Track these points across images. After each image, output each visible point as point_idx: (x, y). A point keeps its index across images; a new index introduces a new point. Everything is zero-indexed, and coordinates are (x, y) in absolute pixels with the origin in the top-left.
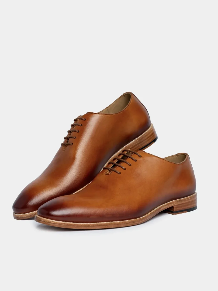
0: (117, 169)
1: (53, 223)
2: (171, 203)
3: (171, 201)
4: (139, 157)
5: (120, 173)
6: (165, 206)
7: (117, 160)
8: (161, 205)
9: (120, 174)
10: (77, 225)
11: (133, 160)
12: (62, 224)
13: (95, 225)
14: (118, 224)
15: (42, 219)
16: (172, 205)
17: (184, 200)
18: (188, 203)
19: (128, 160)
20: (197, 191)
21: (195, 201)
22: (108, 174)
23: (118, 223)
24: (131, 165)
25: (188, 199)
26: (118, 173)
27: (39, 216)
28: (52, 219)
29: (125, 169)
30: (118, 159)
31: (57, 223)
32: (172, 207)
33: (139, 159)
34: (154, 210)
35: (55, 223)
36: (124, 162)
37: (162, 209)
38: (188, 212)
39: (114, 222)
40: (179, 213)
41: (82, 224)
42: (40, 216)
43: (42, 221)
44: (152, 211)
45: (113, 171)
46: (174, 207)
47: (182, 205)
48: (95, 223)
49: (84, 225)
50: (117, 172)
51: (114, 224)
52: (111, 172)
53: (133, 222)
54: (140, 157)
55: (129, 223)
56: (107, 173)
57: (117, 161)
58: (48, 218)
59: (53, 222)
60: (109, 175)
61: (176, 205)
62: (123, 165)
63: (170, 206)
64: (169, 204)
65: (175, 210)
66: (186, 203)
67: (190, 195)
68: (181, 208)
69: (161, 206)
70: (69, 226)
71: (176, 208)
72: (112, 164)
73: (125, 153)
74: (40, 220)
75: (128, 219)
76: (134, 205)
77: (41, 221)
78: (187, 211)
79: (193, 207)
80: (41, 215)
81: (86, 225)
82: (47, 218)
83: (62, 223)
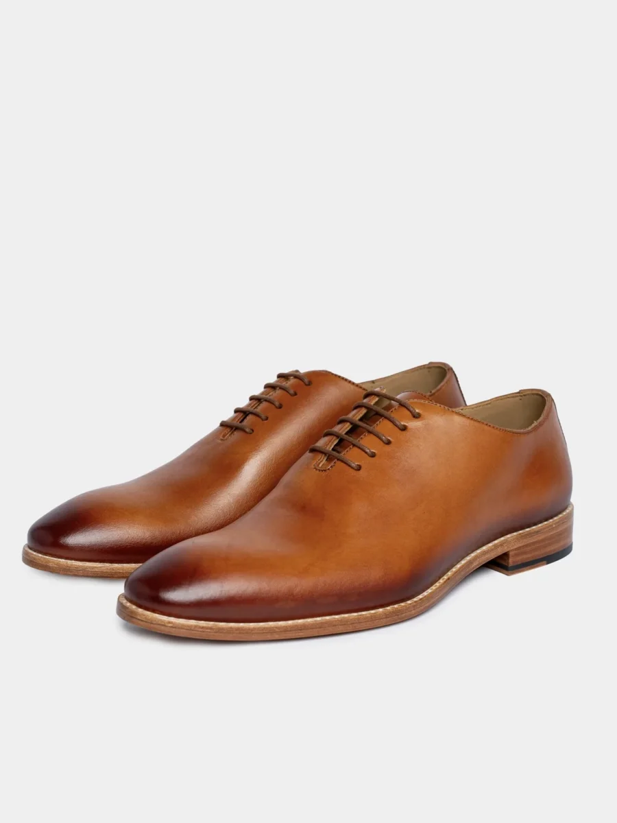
0: (352, 455)
1: (172, 627)
2: (501, 544)
3: (502, 539)
4: (414, 417)
5: (359, 468)
6: (484, 553)
7: (348, 424)
8: (472, 552)
9: (359, 470)
10: (238, 629)
11: (396, 426)
12: (196, 629)
13: (289, 629)
14: (353, 622)
15: (140, 615)
16: (505, 549)
17: (537, 532)
18: (551, 537)
19: (383, 426)
20: (574, 499)
21: (567, 532)
22: (325, 471)
23: (354, 619)
24: (389, 443)
25: (550, 528)
26: (352, 468)
27: (128, 604)
28: (169, 615)
29: (373, 455)
30: (351, 423)
31: (183, 625)
32: (505, 556)
33: (413, 424)
34: (454, 570)
35: (175, 628)
36: (370, 432)
37: (477, 563)
38: (548, 563)
39: (343, 615)
40: (524, 568)
41: (252, 625)
42: (131, 602)
43: (139, 619)
44: (450, 573)
45: (338, 460)
46: (511, 553)
47: (533, 547)
48: (290, 622)
49: (259, 629)
50: (349, 466)
51: (343, 622)
52: (332, 464)
53: (396, 613)
54: (416, 416)
55: (386, 618)
56: (320, 465)
57: (348, 429)
58: (157, 610)
59: (171, 623)
60: (328, 471)
61: (516, 549)
62: (367, 441)
63: (499, 552)
64: (496, 546)
65: (511, 561)
66: (543, 540)
67: (556, 515)
68: (529, 556)
69: (473, 555)
70: (216, 632)
71: (517, 555)
72: (335, 438)
73: (373, 401)
74: (133, 616)
75: (382, 606)
76: (400, 566)
77: (134, 620)
78: (545, 562)
79: (562, 549)
80: (134, 599)
81: (264, 628)
82: (154, 611)
83: (196, 626)
